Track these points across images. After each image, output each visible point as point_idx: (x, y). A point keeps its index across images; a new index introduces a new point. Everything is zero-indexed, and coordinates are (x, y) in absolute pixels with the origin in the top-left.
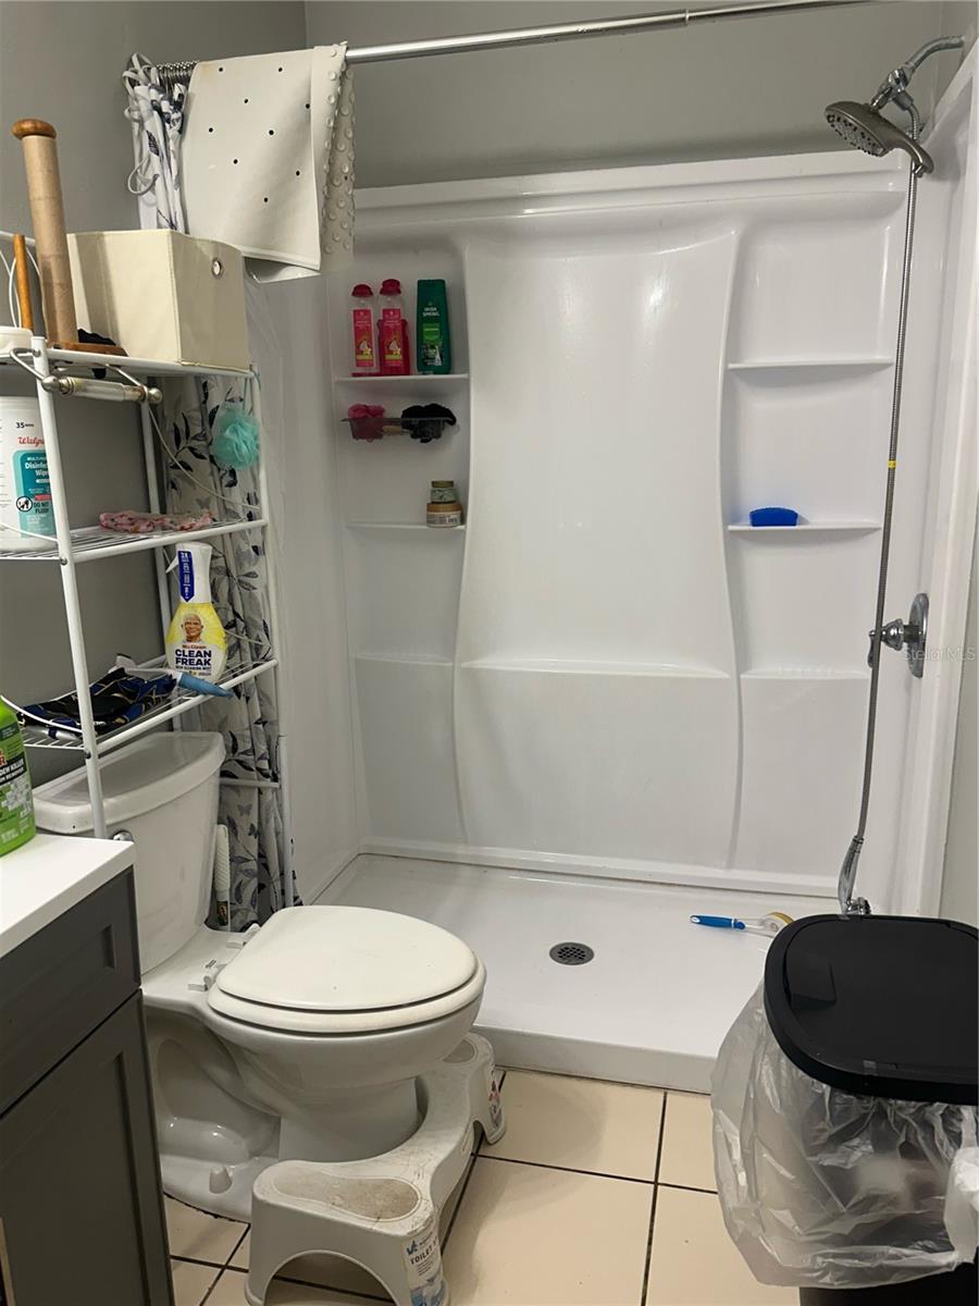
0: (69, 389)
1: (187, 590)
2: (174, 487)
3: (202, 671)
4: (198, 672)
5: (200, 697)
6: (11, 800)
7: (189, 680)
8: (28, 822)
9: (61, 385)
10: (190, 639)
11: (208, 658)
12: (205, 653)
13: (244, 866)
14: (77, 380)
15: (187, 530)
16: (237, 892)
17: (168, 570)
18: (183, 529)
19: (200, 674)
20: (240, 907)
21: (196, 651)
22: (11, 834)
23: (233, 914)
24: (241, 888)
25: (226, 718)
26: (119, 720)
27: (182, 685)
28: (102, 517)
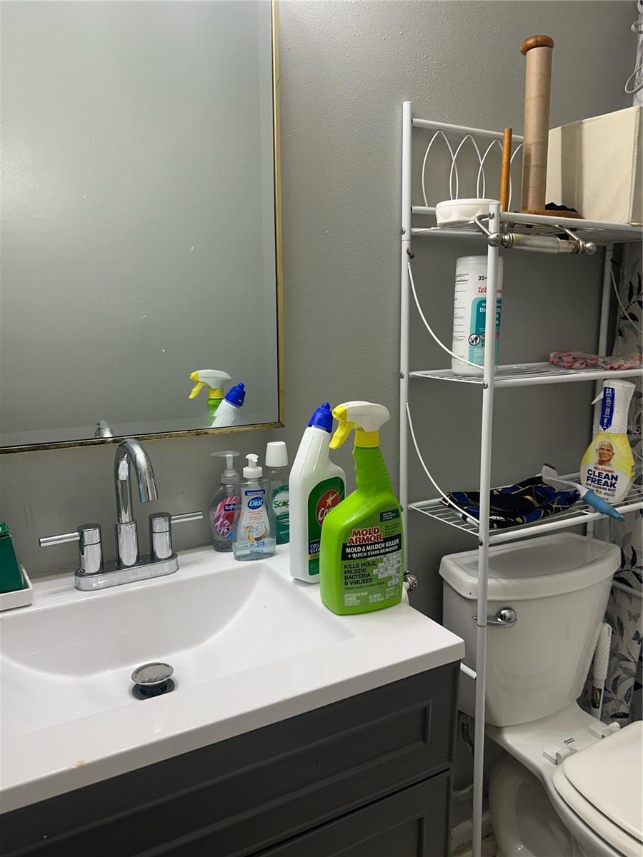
0: (511, 243)
1: (606, 421)
2: (621, 334)
3: (607, 491)
4: (603, 491)
5: (598, 514)
6: (381, 570)
7: (591, 498)
8: (395, 591)
9: (503, 241)
10: (601, 462)
11: (614, 481)
12: (612, 476)
13: (624, 664)
14: (518, 235)
15: (615, 369)
16: (614, 684)
17: (594, 402)
18: (612, 368)
19: (605, 494)
20: (614, 696)
21: (605, 473)
22: (377, 597)
23: (606, 700)
24: (619, 681)
25: (630, 534)
26: (519, 520)
27: (585, 500)
28: (552, 355)
